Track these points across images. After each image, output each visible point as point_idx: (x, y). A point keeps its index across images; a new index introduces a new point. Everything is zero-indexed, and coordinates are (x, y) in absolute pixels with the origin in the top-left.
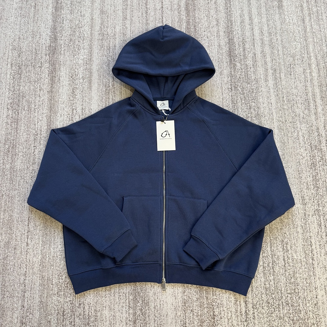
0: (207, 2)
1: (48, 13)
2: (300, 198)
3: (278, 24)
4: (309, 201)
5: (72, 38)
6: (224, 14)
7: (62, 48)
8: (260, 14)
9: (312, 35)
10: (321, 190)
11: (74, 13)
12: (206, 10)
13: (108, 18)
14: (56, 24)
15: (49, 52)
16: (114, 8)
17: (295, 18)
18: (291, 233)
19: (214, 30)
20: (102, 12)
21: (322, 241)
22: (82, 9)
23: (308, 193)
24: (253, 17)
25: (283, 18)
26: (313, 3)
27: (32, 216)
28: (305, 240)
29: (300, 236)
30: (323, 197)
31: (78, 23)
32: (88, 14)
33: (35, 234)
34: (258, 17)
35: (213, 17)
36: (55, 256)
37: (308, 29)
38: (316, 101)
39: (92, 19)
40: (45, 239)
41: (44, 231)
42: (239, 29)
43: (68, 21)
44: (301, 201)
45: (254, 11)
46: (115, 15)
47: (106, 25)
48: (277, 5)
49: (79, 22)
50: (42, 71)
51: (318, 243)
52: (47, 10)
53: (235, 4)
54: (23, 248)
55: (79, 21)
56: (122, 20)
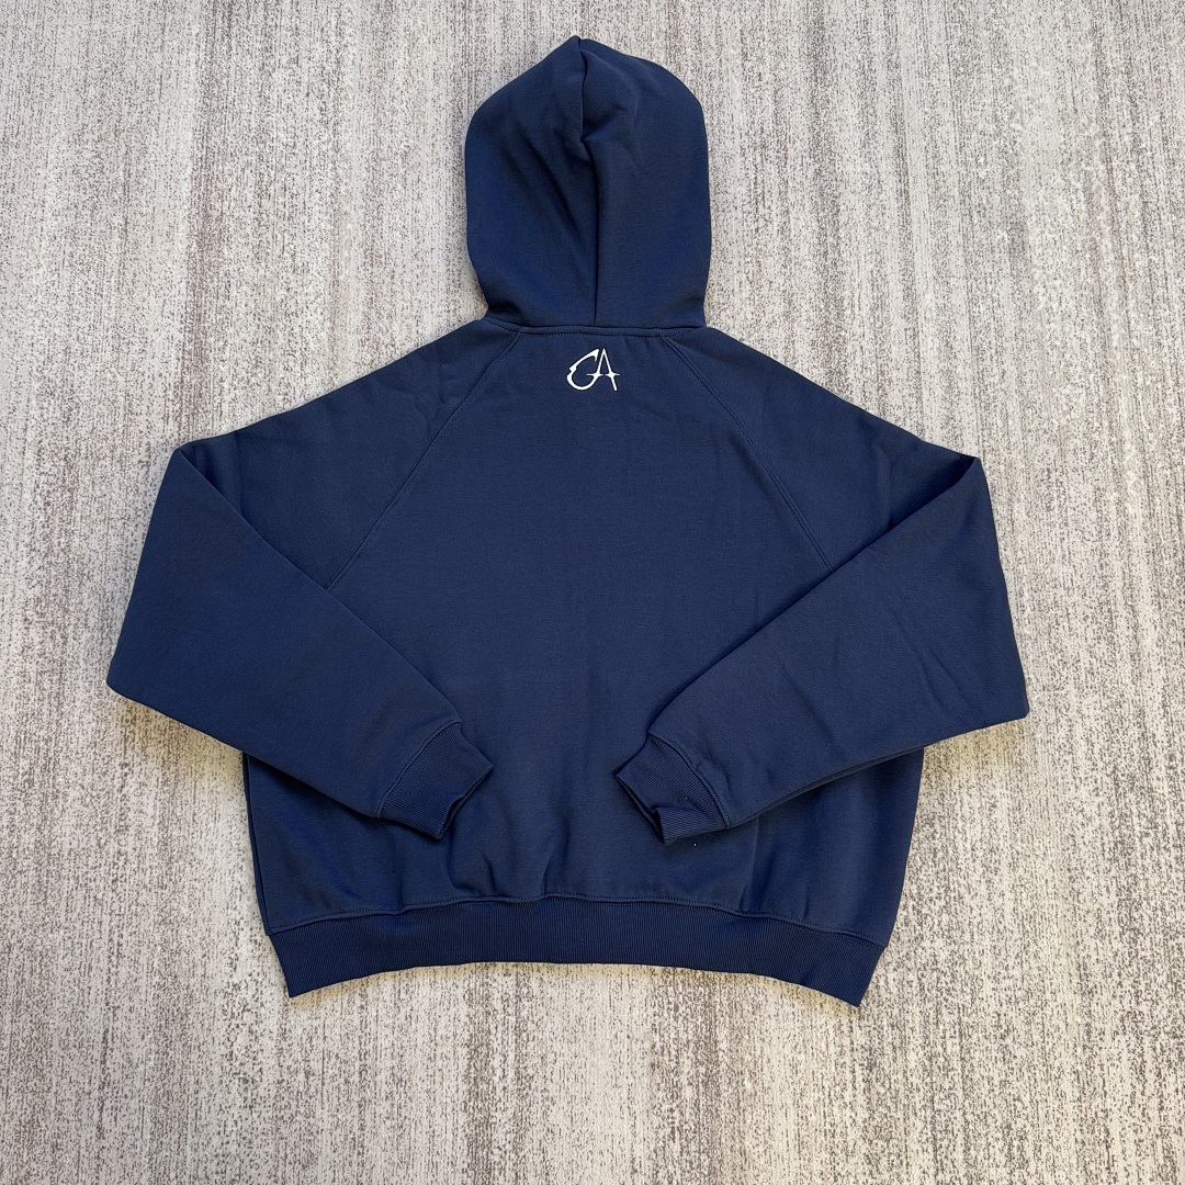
0: (753, 228)
1: (172, 255)
2: (1074, 971)
3: (1008, 315)
4: (1103, 982)
5: (262, 355)
6: (812, 275)
7: (227, 391)
8: (942, 276)
9: (1127, 360)
10: (1148, 939)
11: (270, 258)
12: (749, 259)
13: (395, 280)
14: (203, 299)
15: (178, 405)
16: (415, 244)
17: (1068, 293)
18: (1038, 1097)
19: (775, 335)
20: (372, 256)
21: (1146, 1130)
22: (298, 241)
23: (1101, 952)
24: (920, 287)
25: (1027, 292)
26: (1135, 238)
27: (115, 1026)
28: (1088, 1123)
29: (1069, 1107)
30: (1153, 965)
31: (283, 297)
32: (320, 263)
33: (129, 1095)
34: (937, 287)
35: (774, 286)
36: (201, 1174)
37: (1115, 337)
38: (1136, 609)
39: (336, 283)
40: (162, 1111)
41: (160, 1083)
42: (867, 331)
43: (245, 288)
44: (1076, 980)
45: (924, 265)
46: (418, 271)
47: (388, 306)
48: (1007, 242)
49: (286, 293)
50: (150, 479)
51: (1131, 1136)
52: (169, 246)
53: (853, 235)
54: (83, 1144)
55: (288, 290)
56: (444, 289)
